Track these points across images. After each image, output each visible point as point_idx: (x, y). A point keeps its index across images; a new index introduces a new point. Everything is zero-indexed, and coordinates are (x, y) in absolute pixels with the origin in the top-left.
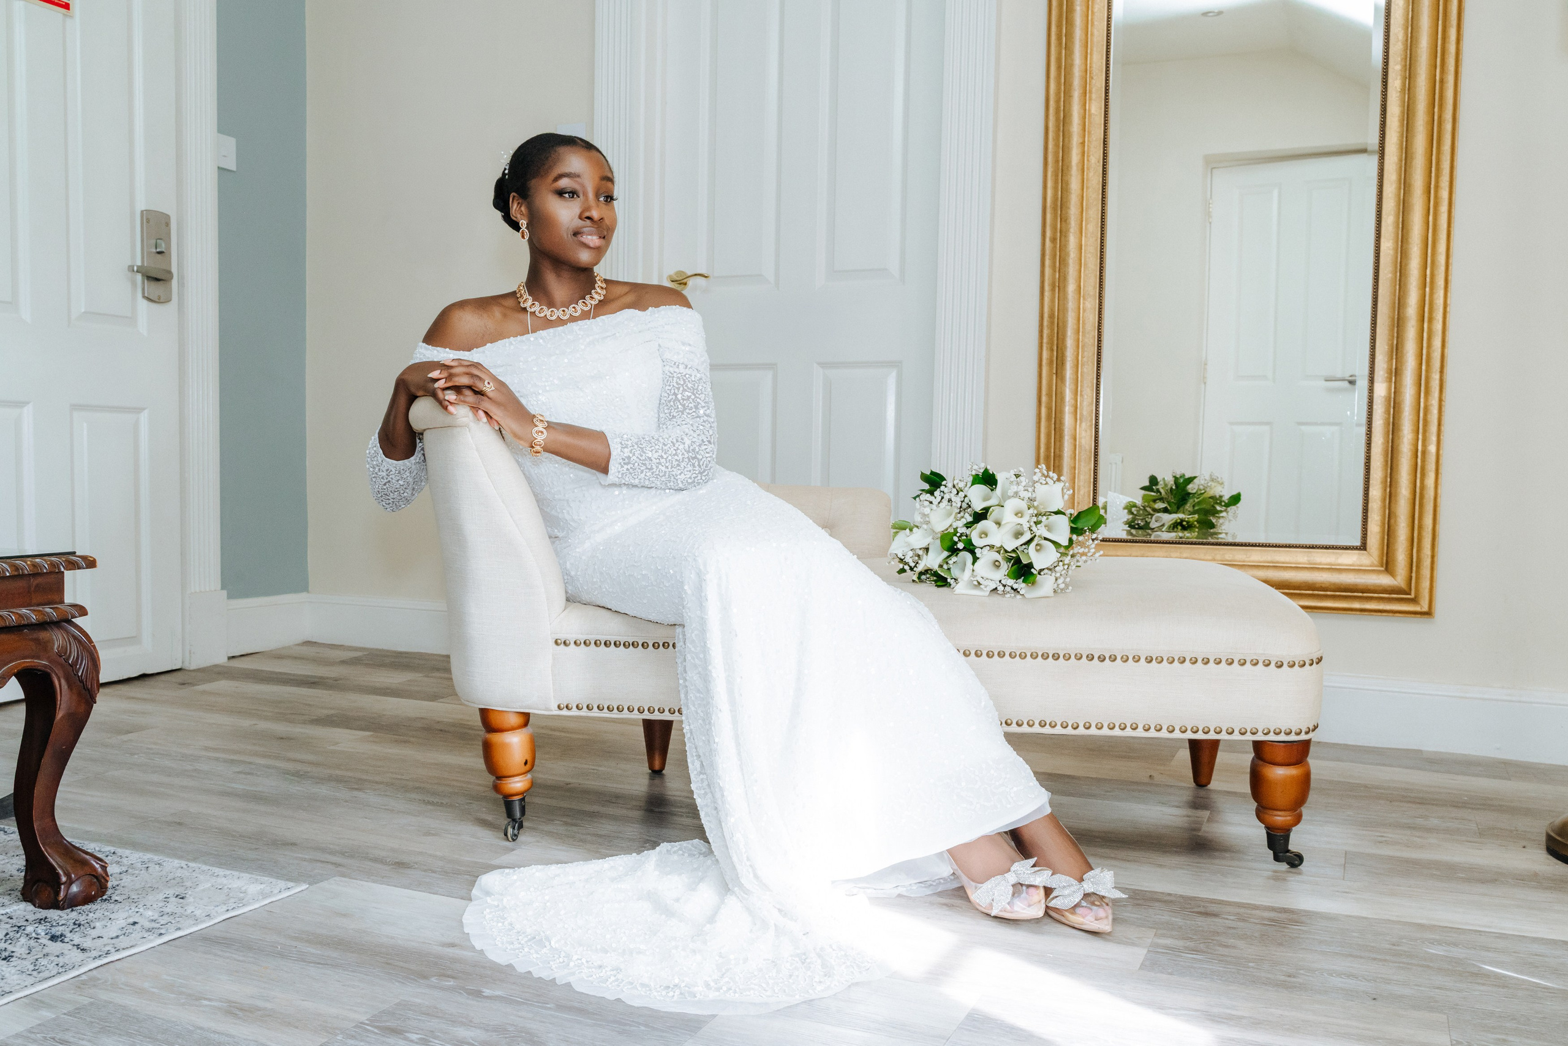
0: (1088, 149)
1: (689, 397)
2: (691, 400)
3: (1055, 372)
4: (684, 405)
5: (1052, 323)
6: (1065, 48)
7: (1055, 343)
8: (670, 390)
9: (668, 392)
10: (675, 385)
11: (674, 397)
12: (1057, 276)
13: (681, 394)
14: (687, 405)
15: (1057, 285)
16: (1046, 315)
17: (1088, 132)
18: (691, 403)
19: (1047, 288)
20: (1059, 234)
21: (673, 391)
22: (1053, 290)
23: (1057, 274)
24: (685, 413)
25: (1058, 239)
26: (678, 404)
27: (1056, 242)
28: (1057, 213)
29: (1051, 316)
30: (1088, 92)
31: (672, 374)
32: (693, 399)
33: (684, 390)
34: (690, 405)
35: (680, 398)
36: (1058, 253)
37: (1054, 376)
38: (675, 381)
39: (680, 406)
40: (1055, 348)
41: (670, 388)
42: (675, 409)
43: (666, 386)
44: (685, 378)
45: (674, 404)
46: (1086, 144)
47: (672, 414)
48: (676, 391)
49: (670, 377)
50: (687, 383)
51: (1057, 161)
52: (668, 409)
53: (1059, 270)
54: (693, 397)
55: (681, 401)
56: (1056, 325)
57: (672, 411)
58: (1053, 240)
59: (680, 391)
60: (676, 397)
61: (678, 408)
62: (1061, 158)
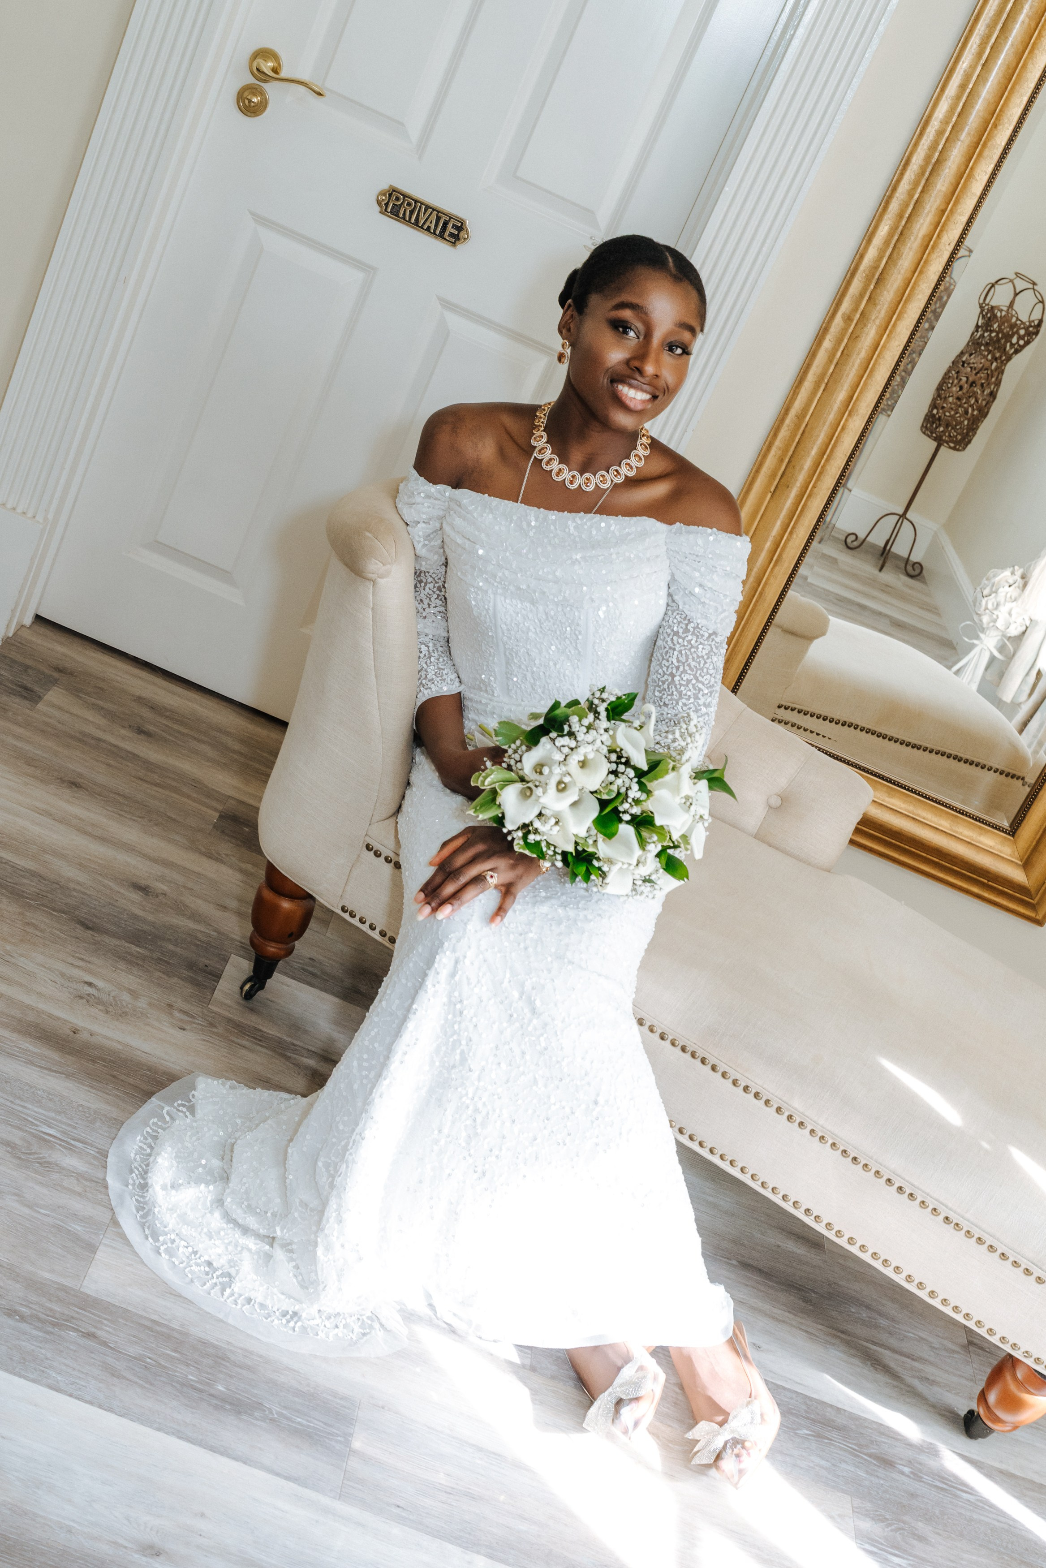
0: (946, 221)
1: (689, 681)
2: (690, 686)
3: (772, 490)
4: (680, 693)
5: (797, 426)
6: (984, 65)
7: (790, 453)
8: (668, 667)
9: (665, 669)
10: (675, 661)
11: (670, 679)
12: (831, 370)
13: (680, 676)
14: (684, 692)
15: (826, 381)
16: (793, 412)
17: (957, 198)
18: (690, 690)
19: (811, 377)
20: (858, 316)
21: (670, 670)
22: (817, 385)
23: (833, 367)
24: (680, 704)
25: (855, 322)
26: (674, 689)
27: (850, 325)
28: (869, 285)
29: (800, 417)
30: (981, 143)
31: (674, 645)
32: (693, 685)
33: (684, 671)
34: (689, 693)
35: (677, 682)
36: (846, 341)
37: (769, 495)
38: (675, 657)
39: (675, 693)
40: (787, 460)
41: (667, 664)
42: (668, 695)
43: (663, 659)
44: (688, 653)
45: (668, 687)
46: (946, 213)
47: (663, 700)
48: (674, 671)
49: (670, 648)
50: (690, 660)
51: (900, 216)
52: (660, 692)
53: (837, 363)
54: (694, 681)
55: (678, 686)
56: (801, 431)
57: (664, 697)
58: (848, 319)
59: (679, 673)
60: (673, 679)
61: (672, 694)
62: (907, 215)
